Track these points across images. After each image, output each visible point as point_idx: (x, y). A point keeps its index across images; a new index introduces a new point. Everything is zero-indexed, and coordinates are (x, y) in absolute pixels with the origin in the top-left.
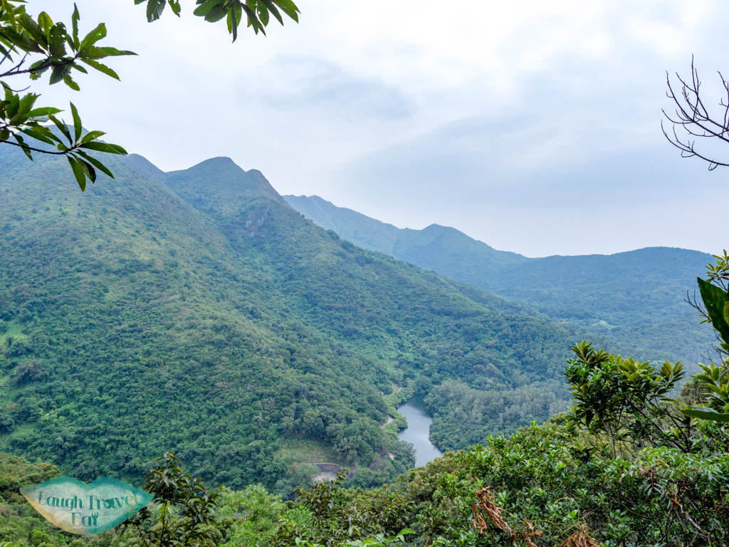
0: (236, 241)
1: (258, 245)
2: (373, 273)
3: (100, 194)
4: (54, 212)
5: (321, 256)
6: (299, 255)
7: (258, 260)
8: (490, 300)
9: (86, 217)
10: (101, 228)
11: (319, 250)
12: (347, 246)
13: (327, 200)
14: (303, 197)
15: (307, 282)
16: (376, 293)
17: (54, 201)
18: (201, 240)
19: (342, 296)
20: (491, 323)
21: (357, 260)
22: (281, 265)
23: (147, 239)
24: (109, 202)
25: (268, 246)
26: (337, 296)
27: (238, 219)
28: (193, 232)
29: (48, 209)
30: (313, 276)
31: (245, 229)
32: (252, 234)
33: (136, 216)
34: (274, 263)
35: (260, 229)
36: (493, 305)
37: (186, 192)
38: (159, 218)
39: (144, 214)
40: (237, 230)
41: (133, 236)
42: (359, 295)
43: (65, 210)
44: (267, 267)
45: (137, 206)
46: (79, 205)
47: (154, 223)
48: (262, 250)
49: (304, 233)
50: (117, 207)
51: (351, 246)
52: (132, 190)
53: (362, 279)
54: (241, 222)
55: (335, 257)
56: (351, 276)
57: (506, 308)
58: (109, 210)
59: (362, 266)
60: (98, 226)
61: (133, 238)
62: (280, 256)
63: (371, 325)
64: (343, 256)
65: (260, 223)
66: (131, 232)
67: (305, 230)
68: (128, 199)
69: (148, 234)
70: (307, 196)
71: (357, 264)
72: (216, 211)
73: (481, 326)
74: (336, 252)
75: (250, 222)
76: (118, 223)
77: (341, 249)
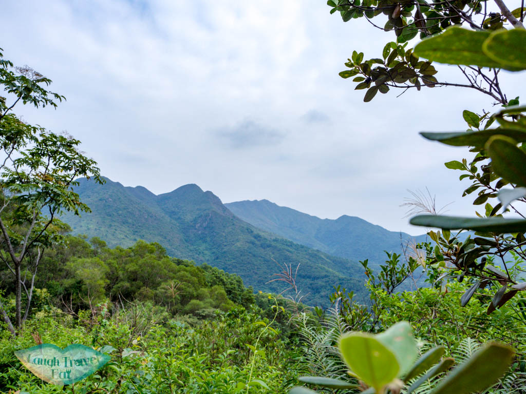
0: (189, 237)
1: (203, 239)
2: (270, 253)
3: (110, 216)
4: (84, 228)
5: (238, 244)
6: (225, 244)
7: (203, 247)
8: (352, 267)
9: (99, 230)
10: (106, 236)
11: (238, 240)
12: (257, 237)
13: (273, 202)
14: (256, 201)
15: (226, 260)
16: (269, 266)
17: (85, 222)
18: (165, 238)
19: (245, 268)
20: (330, 282)
21: (262, 246)
22: (214, 250)
23: (131, 240)
24: (114, 220)
25: (208, 239)
26: (242, 268)
27: (192, 224)
28: (162, 233)
29: (81, 226)
30: (230, 257)
31: (196, 229)
32: (200, 232)
33: (128, 227)
34: (210, 249)
35: (205, 228)
36: (353, 271)
37: (167, 207)
38: (142, 227)
39: (133, 225)
40: (191, 230)
41: (123, 239)
42: (256, 267)
43: (89, 227)
44: (206, 252)
45: (130, 221)
46: (97, 223)
47: (138, 230)
48: (205, 242)
49: (231, 230)
50: (118, 223)
51: (259, 236)
52: (128, 212)
53: (262, 257)
54: (194, 225)
55: (247, 244)
56: (254, 256)
57: (362, 273)
58: (113, 225)
59: (264, 249)
60: (105, 234)
61: (123, 240)
62: (214, 245)
63: (260, 285)
64: (253, 243)
65: (205, 225)
66: (122, 236)
67: (232, 228)
68: (125, 217)
69: (132, 237)
70: (258, 200)
71: (261, 248)
72: (182, 219)
73: (324, 284)
74: (249, 241)
75: (199, 225)
76: (117, 232)
77: (253, 239)
